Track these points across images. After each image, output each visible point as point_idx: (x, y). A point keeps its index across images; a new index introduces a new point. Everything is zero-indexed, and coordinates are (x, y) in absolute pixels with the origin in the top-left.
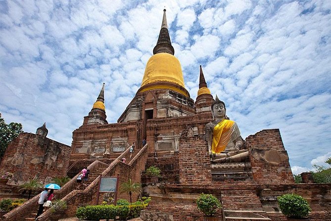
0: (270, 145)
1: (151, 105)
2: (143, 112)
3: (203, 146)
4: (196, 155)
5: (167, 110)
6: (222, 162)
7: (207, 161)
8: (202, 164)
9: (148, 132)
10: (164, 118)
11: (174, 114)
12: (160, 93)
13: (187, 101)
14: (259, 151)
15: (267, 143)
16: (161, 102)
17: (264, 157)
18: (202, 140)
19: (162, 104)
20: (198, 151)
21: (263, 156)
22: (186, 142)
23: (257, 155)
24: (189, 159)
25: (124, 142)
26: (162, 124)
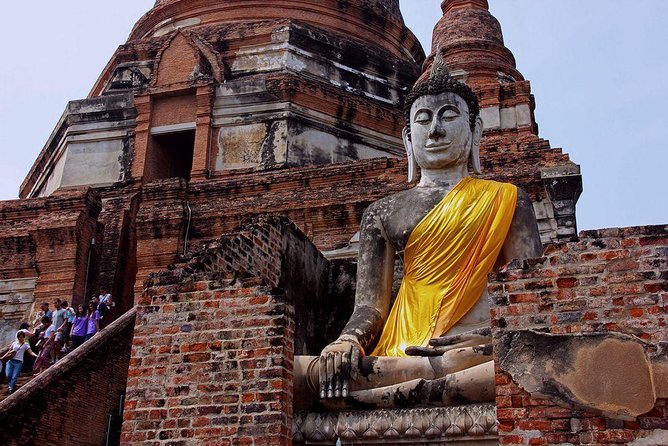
0: (607, 314)
1: (183, 107)
2: (142, 144)
3: (255, 323)
4: (215, 367)
5: (271, 130)
6: (402, 402)
7: (268, 397)
8: (240, 415)
9: (143, 248)
10: (251, 171)
11: (309, 151)
12: (244, 40)
13: (393, 80)
14: (545, 345)
15: (594, 302)
16: (236, 88)
17: (565, 380)
18: (254, 290)
19: (246, 99)
20: (229, 346)
21: (560, 370)
22: (175, 299)
23: (529, 367)
24: (178, 391)
25: (16, 303)
26: (221, 202)
